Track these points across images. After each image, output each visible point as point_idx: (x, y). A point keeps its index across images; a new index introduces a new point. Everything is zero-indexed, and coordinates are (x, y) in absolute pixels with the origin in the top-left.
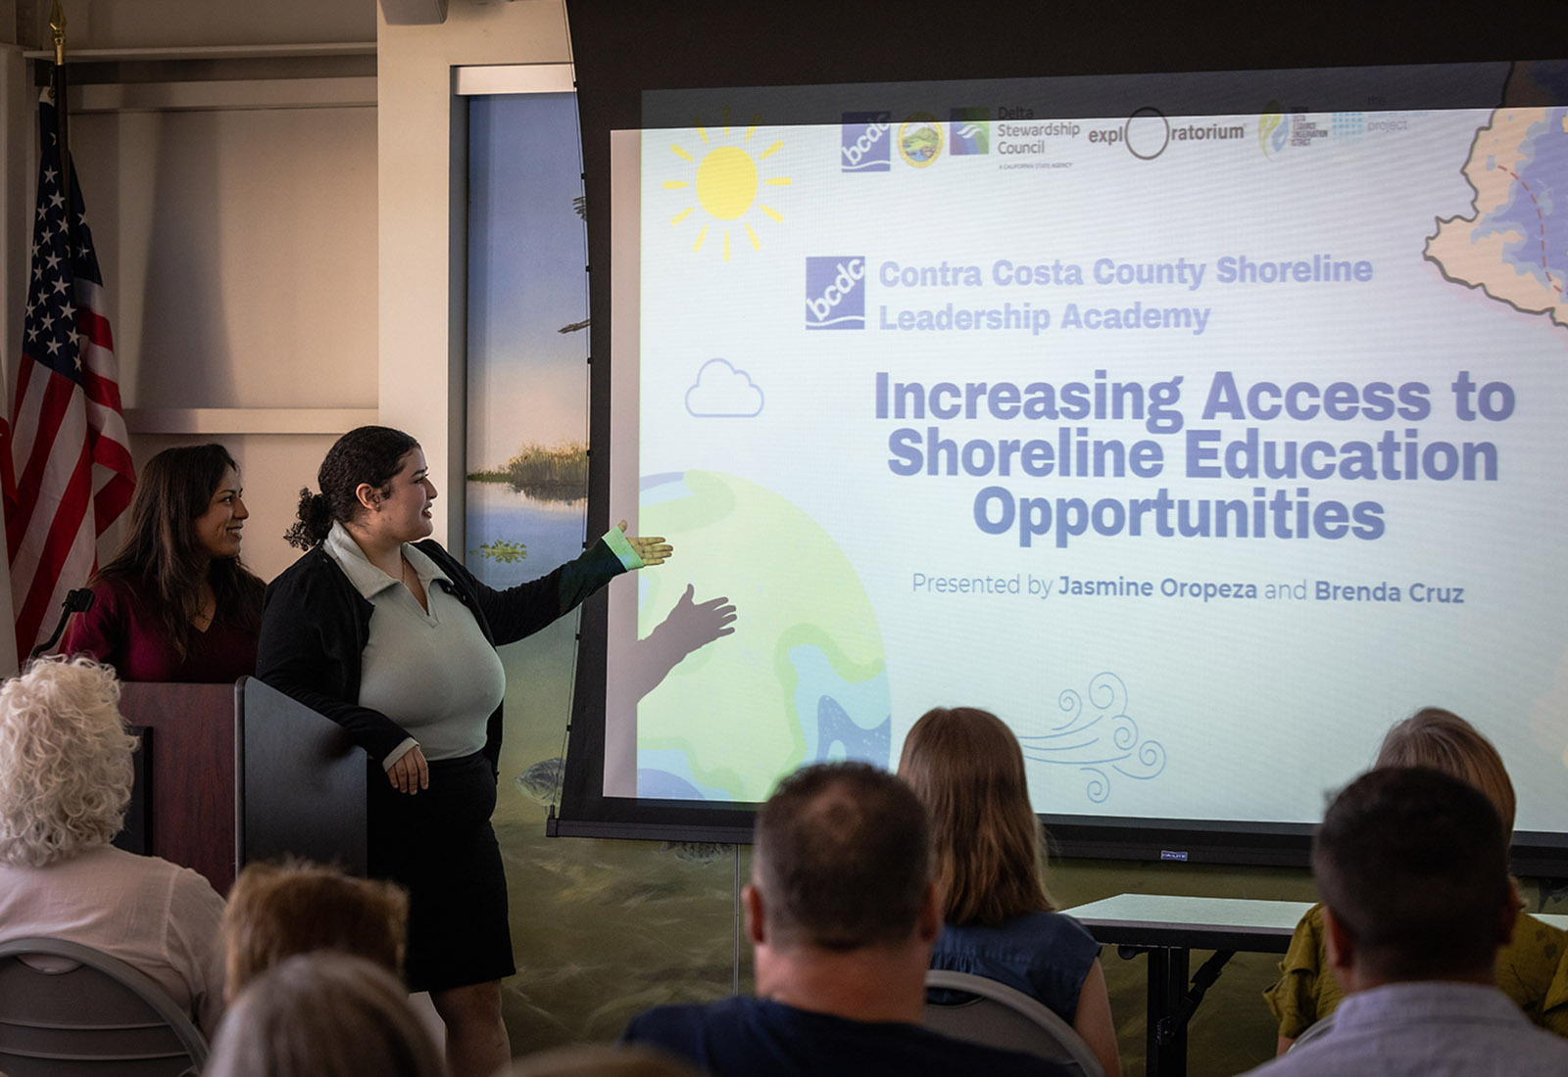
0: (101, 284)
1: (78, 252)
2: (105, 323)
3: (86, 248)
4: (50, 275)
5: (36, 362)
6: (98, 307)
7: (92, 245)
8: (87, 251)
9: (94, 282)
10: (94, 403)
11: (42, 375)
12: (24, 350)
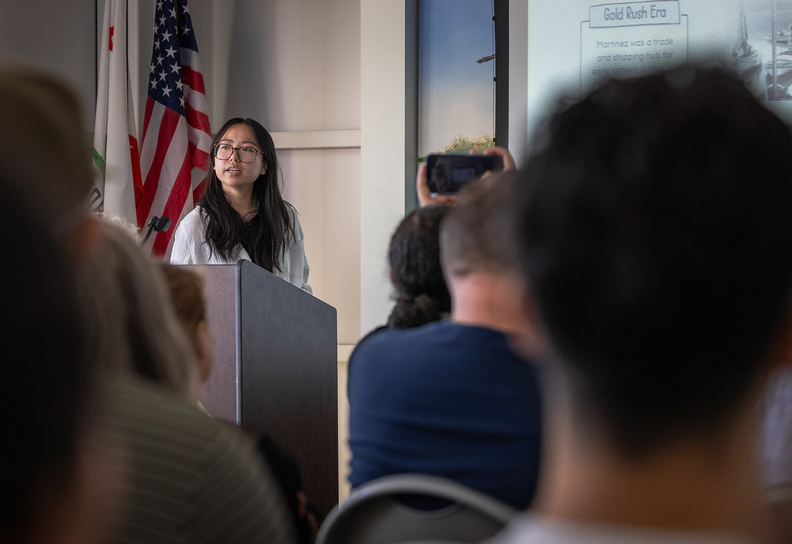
0: (197, 51)
1: (183, 31)
2: (200, 76)
3: (188, 28)
4: (165, 45)
5: (156, 102)
6: (196, 66)
7: (191, 26)
8: (188, 30)
9: (193, 50)
10: (192, 128)
11: (160, 109)
12: (149, 95)
